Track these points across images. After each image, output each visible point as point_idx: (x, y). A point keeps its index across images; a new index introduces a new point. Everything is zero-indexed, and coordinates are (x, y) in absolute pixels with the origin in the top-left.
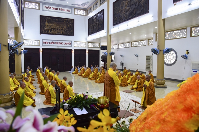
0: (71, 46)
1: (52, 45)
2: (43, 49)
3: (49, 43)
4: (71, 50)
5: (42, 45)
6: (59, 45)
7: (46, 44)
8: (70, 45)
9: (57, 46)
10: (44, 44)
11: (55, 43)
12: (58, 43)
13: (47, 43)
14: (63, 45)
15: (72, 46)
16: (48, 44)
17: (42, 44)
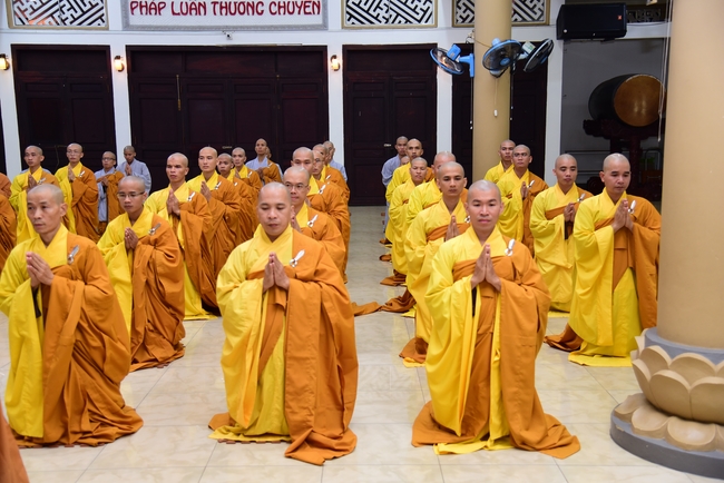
0: (324, 27)
1: (192, 20)
2: (134, 53)
3: (167, 12)
4: (320, 53)
5: (127, 26)
6: (238, 20)
7: (152, 20)
8: (316, 19)
9: (224, 29)
10: (138, 18)
11: (210, 7)
12: (227, 7)
13: (158, 9)
14: (267, 19)
15: (330, 27)
16: (166, 18)
17: (125, 18)
